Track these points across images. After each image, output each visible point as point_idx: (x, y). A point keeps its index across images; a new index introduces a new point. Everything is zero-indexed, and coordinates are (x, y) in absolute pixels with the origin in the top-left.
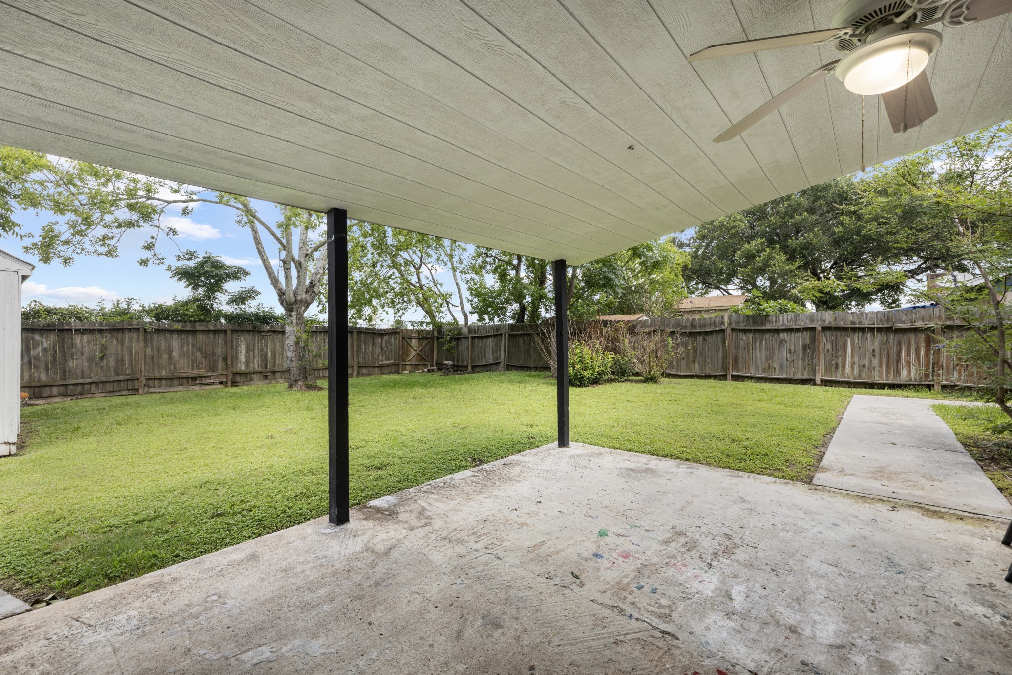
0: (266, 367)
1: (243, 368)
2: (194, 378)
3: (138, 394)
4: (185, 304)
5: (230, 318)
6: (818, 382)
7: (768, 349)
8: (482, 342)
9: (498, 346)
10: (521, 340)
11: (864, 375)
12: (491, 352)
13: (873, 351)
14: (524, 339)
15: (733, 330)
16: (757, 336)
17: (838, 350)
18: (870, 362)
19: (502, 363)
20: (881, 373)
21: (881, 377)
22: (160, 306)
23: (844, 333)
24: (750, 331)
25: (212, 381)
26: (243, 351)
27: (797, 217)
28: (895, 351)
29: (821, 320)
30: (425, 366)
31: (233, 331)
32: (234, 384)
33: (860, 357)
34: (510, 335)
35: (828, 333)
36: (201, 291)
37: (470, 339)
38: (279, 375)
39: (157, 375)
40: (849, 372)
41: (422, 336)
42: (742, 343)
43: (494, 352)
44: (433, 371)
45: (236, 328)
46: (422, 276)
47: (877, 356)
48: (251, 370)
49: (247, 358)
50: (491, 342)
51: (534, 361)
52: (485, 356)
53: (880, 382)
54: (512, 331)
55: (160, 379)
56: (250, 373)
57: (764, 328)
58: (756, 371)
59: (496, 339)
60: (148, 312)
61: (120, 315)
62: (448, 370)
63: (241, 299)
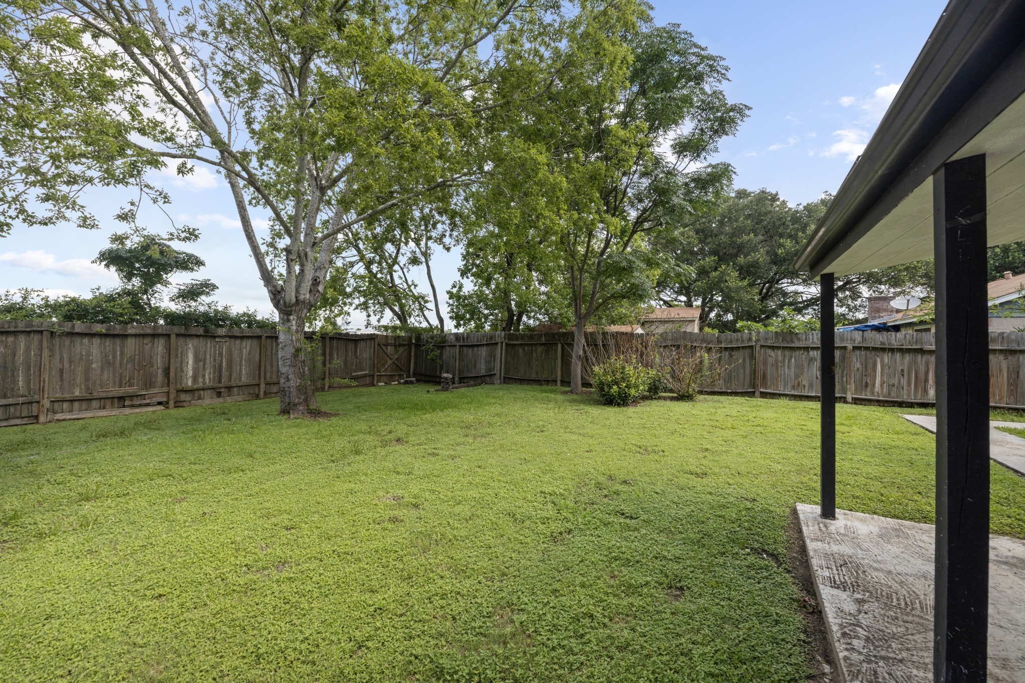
0: (220, 382)
1: (190, 383)
2: (121, 399)
3: (38, 423)
4: (110, 298)
5: (172, 318)
6: (849, 400)
7: (797, 366)
8: (473, 351)
9: (492, 356)
10: (521, 351)
11: (893, 394)
12: (483, 362)
13: (902, 370)
14: (524, 350)
15: (762, 346)
16: (787, 353)
17: (868, 369)
18: (899, 382)
19: (498, 375)
20: (909, 391)
21: (909, 395)
22: (74, 300)
23: (873, 353)
24: (778, 348)
25: (148, 401)
26: (191, 362)
27: (745, 238)
28: (923, 371)
29: (851, 339)
30: (401, 376)
31: (178, 335)
32: (178, 404)
33: (889, 376)
34: (507, 344)
35: (858, 352)
36: (136, 282)
37: (458, 348)
38: (235, 390)
39: (67, 396)
40: (878, 389)
41: (397, 342)
42: (770, 360)
43: (488, 362)
44: (411, 382)
45: (183, 331)
46: (395, 275)
47: (906, 376)
48: (201, 385)
49: (196, 370)
50: (483, 351)
51: (537, 373)
52: (475, 366)
53: (909, 400)
54: (509, 339)
55: (72, 401)
56: (198, 390)
57: (793, 345)
58: (785, 388)
59: (489, 348)
60: (56, 307)
61: (10, 312)
62: (447, 383)
63: (191, 293)
